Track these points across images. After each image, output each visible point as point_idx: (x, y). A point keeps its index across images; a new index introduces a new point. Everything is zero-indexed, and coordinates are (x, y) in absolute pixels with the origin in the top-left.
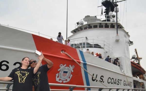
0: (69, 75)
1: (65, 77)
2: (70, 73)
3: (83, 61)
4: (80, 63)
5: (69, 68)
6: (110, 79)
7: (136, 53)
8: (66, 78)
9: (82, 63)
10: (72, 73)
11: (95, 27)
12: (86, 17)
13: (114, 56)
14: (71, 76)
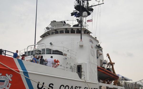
0: (7, 84)
1: (2, 86)
2: (8, 82)
3: (22, 70)
4: (19, 71)
5: (6, 77)
6: (64, 87)
7: (109, 58)
8: (4, 86)
9: (21, 72)
10: (10, 82)
11: (62, 32)
12: (52, 22)
13: (77, 62)
14: (10, 84)
